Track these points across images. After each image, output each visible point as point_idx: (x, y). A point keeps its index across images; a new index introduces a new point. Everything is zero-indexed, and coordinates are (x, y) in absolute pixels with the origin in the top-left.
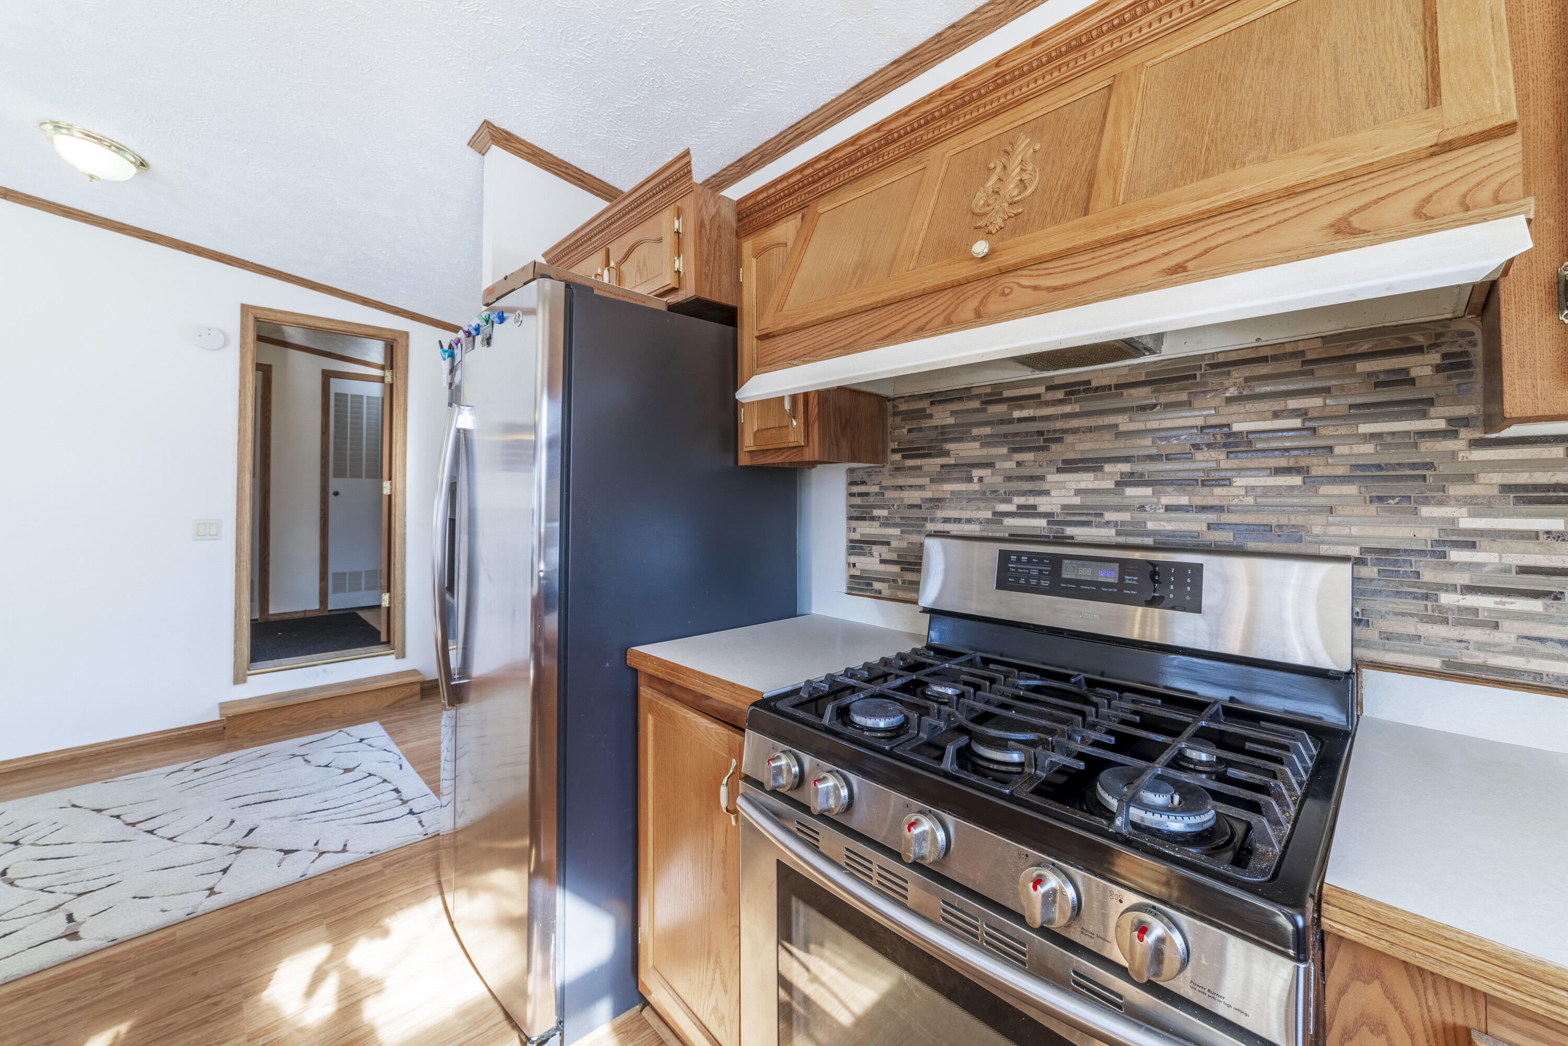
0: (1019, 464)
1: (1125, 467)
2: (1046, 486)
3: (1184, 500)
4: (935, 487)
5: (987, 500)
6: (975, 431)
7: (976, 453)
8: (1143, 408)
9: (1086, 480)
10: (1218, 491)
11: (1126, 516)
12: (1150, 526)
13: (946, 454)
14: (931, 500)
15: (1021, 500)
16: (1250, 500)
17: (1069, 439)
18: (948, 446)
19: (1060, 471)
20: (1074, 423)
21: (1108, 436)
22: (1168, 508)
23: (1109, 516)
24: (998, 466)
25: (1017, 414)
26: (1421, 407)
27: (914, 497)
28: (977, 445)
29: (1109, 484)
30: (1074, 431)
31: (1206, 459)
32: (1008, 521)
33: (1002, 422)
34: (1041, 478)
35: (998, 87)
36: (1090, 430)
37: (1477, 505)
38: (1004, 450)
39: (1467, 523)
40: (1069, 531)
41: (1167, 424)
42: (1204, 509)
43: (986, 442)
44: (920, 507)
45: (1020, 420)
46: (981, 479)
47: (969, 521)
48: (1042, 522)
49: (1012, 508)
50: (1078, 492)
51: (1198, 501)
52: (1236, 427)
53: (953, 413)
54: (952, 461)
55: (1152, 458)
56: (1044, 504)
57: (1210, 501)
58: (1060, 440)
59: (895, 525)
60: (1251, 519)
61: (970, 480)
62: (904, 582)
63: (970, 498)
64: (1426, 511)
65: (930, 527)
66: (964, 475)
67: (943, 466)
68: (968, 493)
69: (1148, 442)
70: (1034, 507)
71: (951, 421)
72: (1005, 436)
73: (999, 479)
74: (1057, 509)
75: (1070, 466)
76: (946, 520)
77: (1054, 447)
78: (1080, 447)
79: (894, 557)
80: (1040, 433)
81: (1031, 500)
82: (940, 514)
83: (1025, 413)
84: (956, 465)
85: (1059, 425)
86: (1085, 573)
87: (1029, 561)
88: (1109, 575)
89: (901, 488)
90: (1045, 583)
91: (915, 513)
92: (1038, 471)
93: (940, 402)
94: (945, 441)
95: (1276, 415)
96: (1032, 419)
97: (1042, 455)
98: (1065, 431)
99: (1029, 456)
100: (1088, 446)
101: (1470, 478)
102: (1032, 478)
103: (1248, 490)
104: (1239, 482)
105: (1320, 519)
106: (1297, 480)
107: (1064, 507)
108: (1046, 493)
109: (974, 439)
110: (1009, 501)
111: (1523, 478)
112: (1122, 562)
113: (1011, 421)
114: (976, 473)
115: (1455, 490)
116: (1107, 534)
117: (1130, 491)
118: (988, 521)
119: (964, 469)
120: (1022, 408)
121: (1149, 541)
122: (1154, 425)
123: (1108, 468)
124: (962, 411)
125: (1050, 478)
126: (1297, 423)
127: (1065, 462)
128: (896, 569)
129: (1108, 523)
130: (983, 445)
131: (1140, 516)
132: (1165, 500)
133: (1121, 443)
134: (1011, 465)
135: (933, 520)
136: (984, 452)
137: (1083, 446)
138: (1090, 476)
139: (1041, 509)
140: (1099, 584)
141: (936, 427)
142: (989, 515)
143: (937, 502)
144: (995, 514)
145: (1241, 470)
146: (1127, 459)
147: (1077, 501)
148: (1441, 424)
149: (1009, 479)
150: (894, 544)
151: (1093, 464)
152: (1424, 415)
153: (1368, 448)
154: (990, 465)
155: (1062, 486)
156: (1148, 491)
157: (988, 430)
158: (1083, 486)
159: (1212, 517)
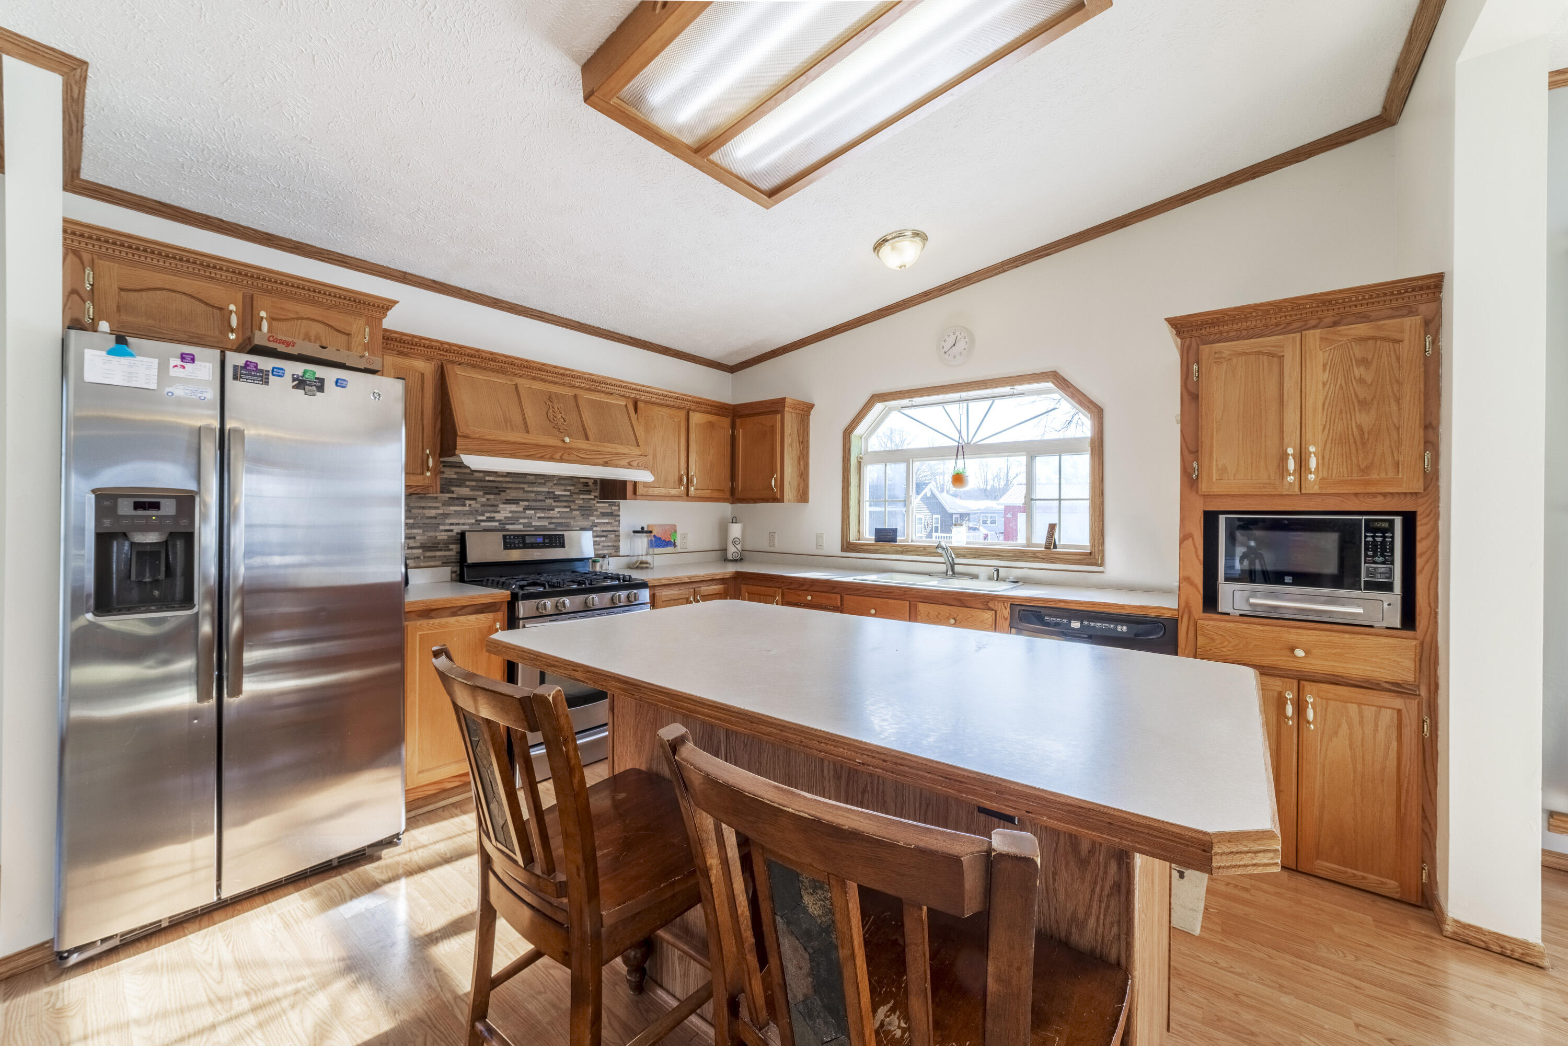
0: (488, 499)
1: (526, 503)
2: (498, 509)
3: (543, 515)
4: (445, 508)
5: (473, 515)
6: (468, 483)
7: (468, 493)
8: (532, 483)
9: (513, 507)
10: (551, 512)
11: (526, 521)
12: (533, 524)
13: (453, 492)
14: (442, 514)
15: (488, 515)
16: (558, 515)
17: (508, 491)
18: (453, 489)
19: (504, 503)
20: (510, 485)
21: (521, 491)
22: (539, 518)
23: (521, 521)
24: (478, 499)
25: (487, 478)
26: (589, 492)
27: (433, 513)
28: (468, 489)
29: (521, 509)
30: (510, 488)
31: (549, 501)
32: (483, 524)
33: (481, 481)
34: (497, 506)
35: (539, 370)
36: (515, 488)
37: (598, 517)
38: (481, 493)
39: (596, 521)
40: (507, 527)
41: (539, 489)
42: (548, 518)
43: (473, 489)
44: (436, 518)
45: (489, 481)
46: (470, 505)
47: (464, 524)
48: (497, 524)
49: (484, 518)
50: (511, 512)
51: (546, 515)
52: (556, 493)
53: (456, 473)
54: (455, 496)
55: (535, 501)
56: (498, 516)
57: (550, 516)
58: (505, 491)
59: (419, 528)
60: (559, 521)
61: (464, 505)
62: (425, 557)
63: (465, 514)
64: (591, 518)
65: (442, 528)
66: (461, 503)
67: (450, 498)
68: (463, 511)
69: (533, 495)
70: (494, 517)
71: (455, 476)
72: (482, 487)
73: (478, 506)
74: (503, 518)
75: (508, 502)
76: (452, 524)
77: (502, 494)
78: (512, 494)
79: (418, 545)
80: (497, 488)
81: (493, 515)
82: (448, 521)
83: (491, 479)
84: (457, 498)
85: (504, 485)
86: (533, 540)
87: (514, 538)
88: (540, 540)
89: (423, 508)
90: (521, 545)
91: (434, 521)
92: (496, 503)
93: (449, 466)
94: (452, 486)
95: (565, 490)
96: (494, 481)
97: (497, 497)
98: (507, 488)
99: (492, 497)
100: (514, 494)
101: (596, 510)
102: (493, 506)
103: (559, 512)
104: (557, 509)
105: (572, 521)
106: (568, 510)
107: (505, 517)
108: (499, 512)
109: (467, 487)
110: (483, 515)
111: (603, 511)
112: (544, 536)
113: (485, 481)
114: (468, 502)
115: (595, 513)
116: (520, 527)
117: (528, 512)
118: (473, 524)
119: (461, 500)
120: (489, 476)
121: (533, 529)
122: (535, 489)
123: (521, 503)
124: (461, 473)
125: (501, 506)
126: (568, 493)
127: (506, 500)
128: (420, 551)
129: (520, 524)
130: (471, 490)
131: (531, 520)
132: (538, 515)
133: (525, 495)
134: (484, 500)
135: (444, 524)
136: (472, 493)
137: (513, 494)
138: (515, 506)
139: (497, 518)
140: (538, 544)
141: (446, 478)
142: (473, 521)
143: (446, 516)
144: (476, 521)
145: (558, 507)
146: (528, 501)
147: (510, 515)
148: (593, 497)
149: (483, 506)
150: (418, 538)
151: (515, 501)
152: (590, 494)
153: (581, 502)
154: (475, 499)
155: (505, 509)
156: (533, 512)
157: (474, 483)
158: (512, 509)
159: (549, 521)
